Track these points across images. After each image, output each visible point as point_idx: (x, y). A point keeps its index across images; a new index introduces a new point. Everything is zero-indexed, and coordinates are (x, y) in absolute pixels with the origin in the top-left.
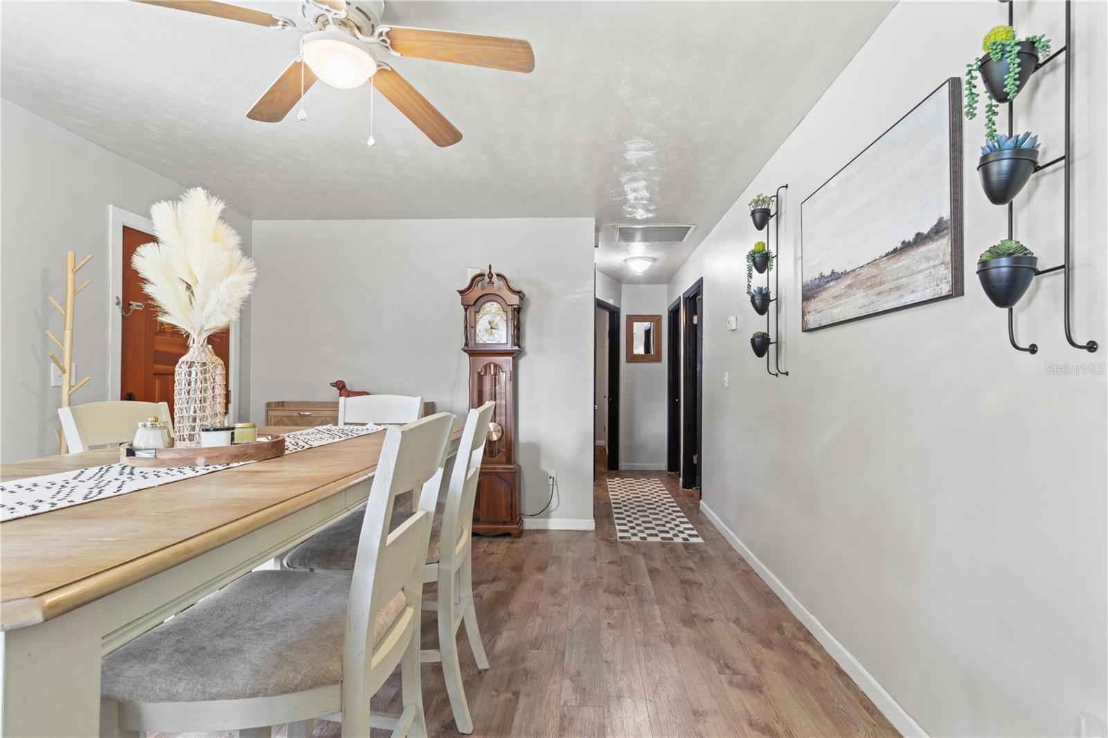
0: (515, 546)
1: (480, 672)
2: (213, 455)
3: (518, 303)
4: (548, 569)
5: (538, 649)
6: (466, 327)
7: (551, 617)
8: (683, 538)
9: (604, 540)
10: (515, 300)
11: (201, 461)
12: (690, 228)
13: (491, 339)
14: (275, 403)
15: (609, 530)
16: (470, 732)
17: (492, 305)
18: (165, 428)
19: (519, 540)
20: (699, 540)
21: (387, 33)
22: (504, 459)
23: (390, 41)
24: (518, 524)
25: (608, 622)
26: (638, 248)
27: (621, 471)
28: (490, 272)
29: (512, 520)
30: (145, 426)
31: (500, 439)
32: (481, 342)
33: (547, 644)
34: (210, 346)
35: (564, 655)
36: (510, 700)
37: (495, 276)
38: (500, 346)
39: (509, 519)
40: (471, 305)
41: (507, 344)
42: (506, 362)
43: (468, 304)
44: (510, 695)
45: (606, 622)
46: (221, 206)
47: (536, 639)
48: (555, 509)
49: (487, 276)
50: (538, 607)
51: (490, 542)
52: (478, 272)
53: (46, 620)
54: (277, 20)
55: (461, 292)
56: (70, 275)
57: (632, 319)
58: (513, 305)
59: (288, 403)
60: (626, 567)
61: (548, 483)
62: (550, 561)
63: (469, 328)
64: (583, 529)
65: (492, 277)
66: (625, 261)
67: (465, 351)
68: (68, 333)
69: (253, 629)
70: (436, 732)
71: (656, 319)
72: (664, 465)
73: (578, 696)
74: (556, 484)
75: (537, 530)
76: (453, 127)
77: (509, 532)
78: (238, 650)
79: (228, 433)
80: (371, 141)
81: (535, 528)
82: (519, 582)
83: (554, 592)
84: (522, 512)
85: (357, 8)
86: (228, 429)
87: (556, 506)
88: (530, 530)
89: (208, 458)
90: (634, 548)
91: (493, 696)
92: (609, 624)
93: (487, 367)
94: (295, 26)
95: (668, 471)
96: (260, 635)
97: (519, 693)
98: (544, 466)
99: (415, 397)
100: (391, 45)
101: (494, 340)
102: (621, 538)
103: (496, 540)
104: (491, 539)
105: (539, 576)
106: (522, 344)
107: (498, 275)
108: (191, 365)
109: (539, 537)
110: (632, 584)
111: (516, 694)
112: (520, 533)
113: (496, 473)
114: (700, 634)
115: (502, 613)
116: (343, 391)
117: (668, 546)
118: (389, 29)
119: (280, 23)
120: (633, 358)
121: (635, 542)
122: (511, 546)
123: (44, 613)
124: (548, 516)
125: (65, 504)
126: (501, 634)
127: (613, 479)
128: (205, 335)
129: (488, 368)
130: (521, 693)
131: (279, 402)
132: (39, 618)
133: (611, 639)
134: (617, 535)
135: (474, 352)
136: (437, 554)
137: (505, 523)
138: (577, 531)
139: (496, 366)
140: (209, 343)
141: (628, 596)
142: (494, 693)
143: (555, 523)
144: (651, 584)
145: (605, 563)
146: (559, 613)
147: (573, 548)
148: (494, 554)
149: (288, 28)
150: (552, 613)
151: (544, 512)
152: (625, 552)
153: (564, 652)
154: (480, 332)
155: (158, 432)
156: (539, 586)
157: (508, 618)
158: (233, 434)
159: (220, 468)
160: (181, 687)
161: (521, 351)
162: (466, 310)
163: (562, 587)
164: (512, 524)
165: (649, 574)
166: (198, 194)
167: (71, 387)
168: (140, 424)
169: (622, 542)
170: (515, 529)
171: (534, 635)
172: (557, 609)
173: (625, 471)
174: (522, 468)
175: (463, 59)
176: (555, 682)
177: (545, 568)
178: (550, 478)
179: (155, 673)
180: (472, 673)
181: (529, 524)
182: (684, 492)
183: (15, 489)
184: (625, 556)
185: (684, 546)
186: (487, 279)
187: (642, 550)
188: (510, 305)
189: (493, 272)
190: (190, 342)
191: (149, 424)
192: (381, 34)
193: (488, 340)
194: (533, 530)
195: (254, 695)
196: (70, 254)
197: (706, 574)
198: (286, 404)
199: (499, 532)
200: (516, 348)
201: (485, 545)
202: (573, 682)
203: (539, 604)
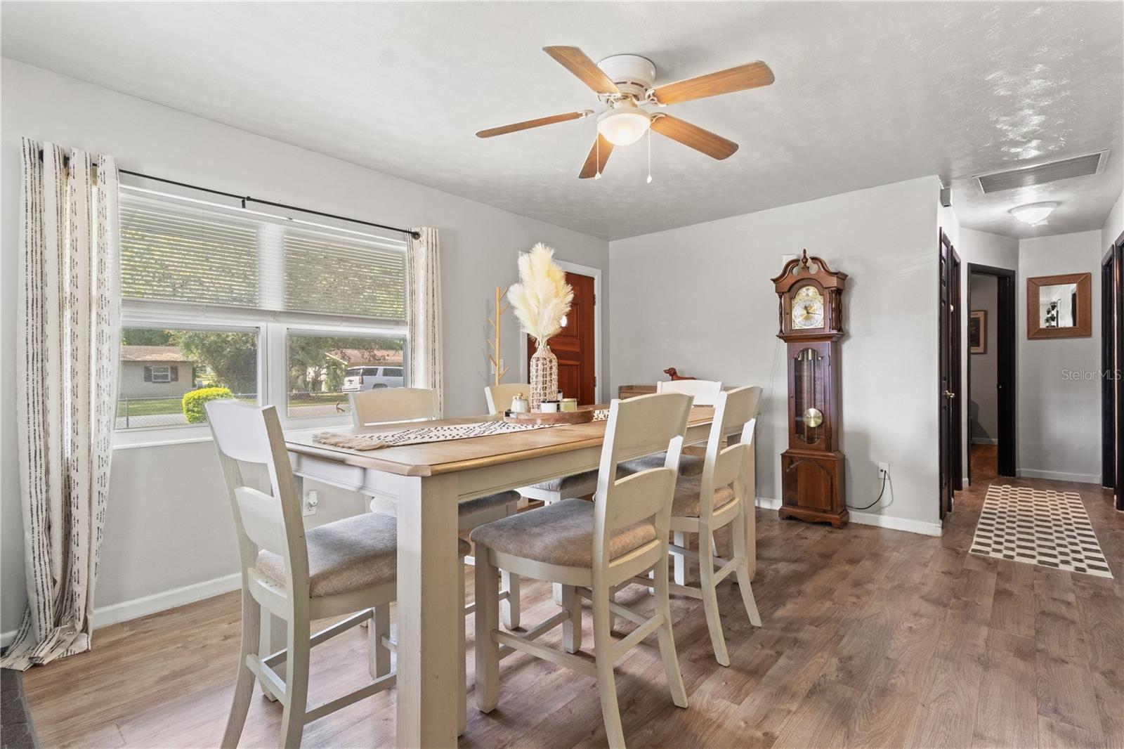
0: (833, 536)
1: (753, 627)
2: (547, 418)
3: (836, 285)
4: (862, 563)
5: (817, 626)
6: (781, 314)
7: (843, 605)
8: (1076, 567)
9: (949, 548)
10: (833, 282)
11: (539, 421)
12: (1099, 155)
13: (807, 324)
14: (625, 387)
15: (961, 541)
16: (727, 665)
17: (808, 290)
18: (526, 400)
19: (841, 531)
20: (1108, 575)
21: (653, 94)
22: (823, 446)
23: (657, 98)
24: (839, 515)
25: (910, 625)
26: (1029, 192)
27: (1020, 478)
28: (805, 257)
29: (832, 508)
30: (516, 398)
31: (820, 426)
32: (797, 328)
33: (828, 625)
34: (548, 347)
35: (841, 639)
36: (771, 656)
37: (810, 260)
38: (817, 330)
39: (829, 508)
40: (786, 292)
41: (824, 328)
42: (825, 348)
43: (783, 291)
44: (772, 652)
45: (907, 625)
46: (552, 252)
47: (818, 618)
48: (889, 505)
49: (801, 261)
50: (832, 594)
51: (807, 528)
52: (794, 257)
53: (432, 476)
54: (582, 114)
55: (775, 281)
56: (498, 302)
57: (1035, 284)
58: (830, 288)
59: (636, 387)
60: (965, 581)
61: (879, 477)
62: (867, 557)
63: (785, 314)
64: (925, 533)
65: (806, 262)
66: (1009, 211)
67: (780, 337)
68: (497, 340)
69: (553, 527)
70: (700, 656)
71: (1083, 280)
72: (1097, 478)
73: (841, 675)
74: (889, 479)
75: (865, 525)
76: (727, 141)
77: (828, 521)
78: (541, 535)
79: (555, 404)
80: (649, 179)
81: (863, 523)
82: (823, 567)
83: (857, 584)
84: (847, 504)
85: (632, 83)
86: (555, 402)
87: (890, 501)
88: (857, 524)
89: (542, 420)
90: (989, 564)
91: (757, 649)
92: (911, 628)
93: (806, 350)
94: (593, 112)
95: (1104, 485)
96: (555, 531)
97: (782, 654)
98: (873, 457)
99: (717, 382)
100: (659, 101)
101: (812, 324)
102: (974, 550)
103: (815, 527)
104: (809, 525)
105: (847, 567)
106: (846, 327)
107: (814, 259)
108: (538, 359)
109: (866, 533)
110: (964, 599)
111: (779, 654)
112: (845, 524)
113: (815, 459)
114: (1035, 670)
115: (793, 589)
116: (674, 377)
117: (1043, 572)
118: (653, 91)
119: (584, 114)
120: (1035, 333)
121: (993, 558)
122: (828, 535)
123: (432, 472)
124: (879, 511)
125: (466, 437)
126: (784, 605)
127: (1001, 486)
128: (545, 340)
129: (805, 353)
130: (784, 654)
131: (628, 386)
132: (430, 474)
133: (904, 641)
134: (970, 546)
135: (789, 337)
136: (698, 510)
137: (825, 511)
138: (915, 533)
139: (814, 351)
140: (548, 345)
141: (951, 608)
142: (759, 646)
143: (887, 522)
144: (991, 605)
145: (937, 572)
146: (854, 603)
147: (902, 549)
148: (806, 538)
149: (590, 115)
150: (846, 602)
151: (875, 506)
152: (973, 565)
153: (843, 636)
154: (795, 317)
155: (523, 403)
156: (844, 576)
157: (797, 595)
158: (558, 405)
159: (547, 426)
160: (511, 546)
161: (843, 335)
162: (781, 298)
163: (869, 582)
164: (833, 513)
165: (995, 594)
166: (539, 248)
167: (499, 375)
168: (514, 398)
169: (973, 556)
170: (837, 519)
171: (817, 615)
172: (854, 600)
173: (1026, 479)
174: (846, 457)
175: (714, 91)
176: (822, 657)
177: (858, 562)
178: (882, 471)
179: (501, 536)
180: (745, 626)
181: (856, 517)
182: (1118, 514)
183: (453, 429)
184: (970, 571)
185: (1072, 577)
186: (801, 264)
187: (1000, 568)
188: (826, 288)
189: (808, 257)
190: (537, 345)
191: (518, 397)
192: (649, 96)
193: (805, 325)
194: (861, 524)
195: (543, 560)
196: (497, 289)
197: (1089, 614)
198: (634, 388)
199: (817, 520)
200: (835, 332)
201: (801, 530)
202: (841, 662)
203: (835, 590)
